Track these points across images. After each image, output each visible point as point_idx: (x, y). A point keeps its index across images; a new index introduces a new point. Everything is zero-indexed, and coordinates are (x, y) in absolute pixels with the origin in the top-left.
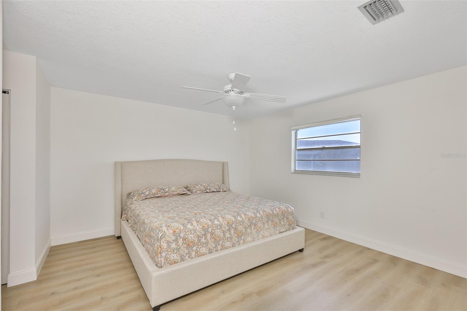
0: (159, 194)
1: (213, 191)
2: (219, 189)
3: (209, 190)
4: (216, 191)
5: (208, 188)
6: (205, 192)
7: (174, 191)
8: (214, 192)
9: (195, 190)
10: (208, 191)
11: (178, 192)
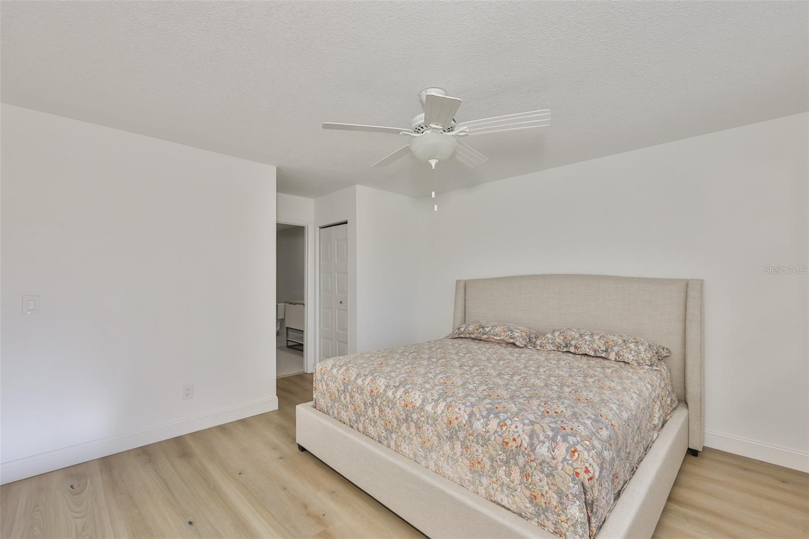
0: (475, 335)
1: (584, 353)
2: (606, 351)
3: (576, 347)
4: (592, 354)
5: (573, 343)
6: (565, 350)
7: (497, 335)
8: (586, 354)
9: (540, 341)
10: (572, 349)
11: (502, 338)
